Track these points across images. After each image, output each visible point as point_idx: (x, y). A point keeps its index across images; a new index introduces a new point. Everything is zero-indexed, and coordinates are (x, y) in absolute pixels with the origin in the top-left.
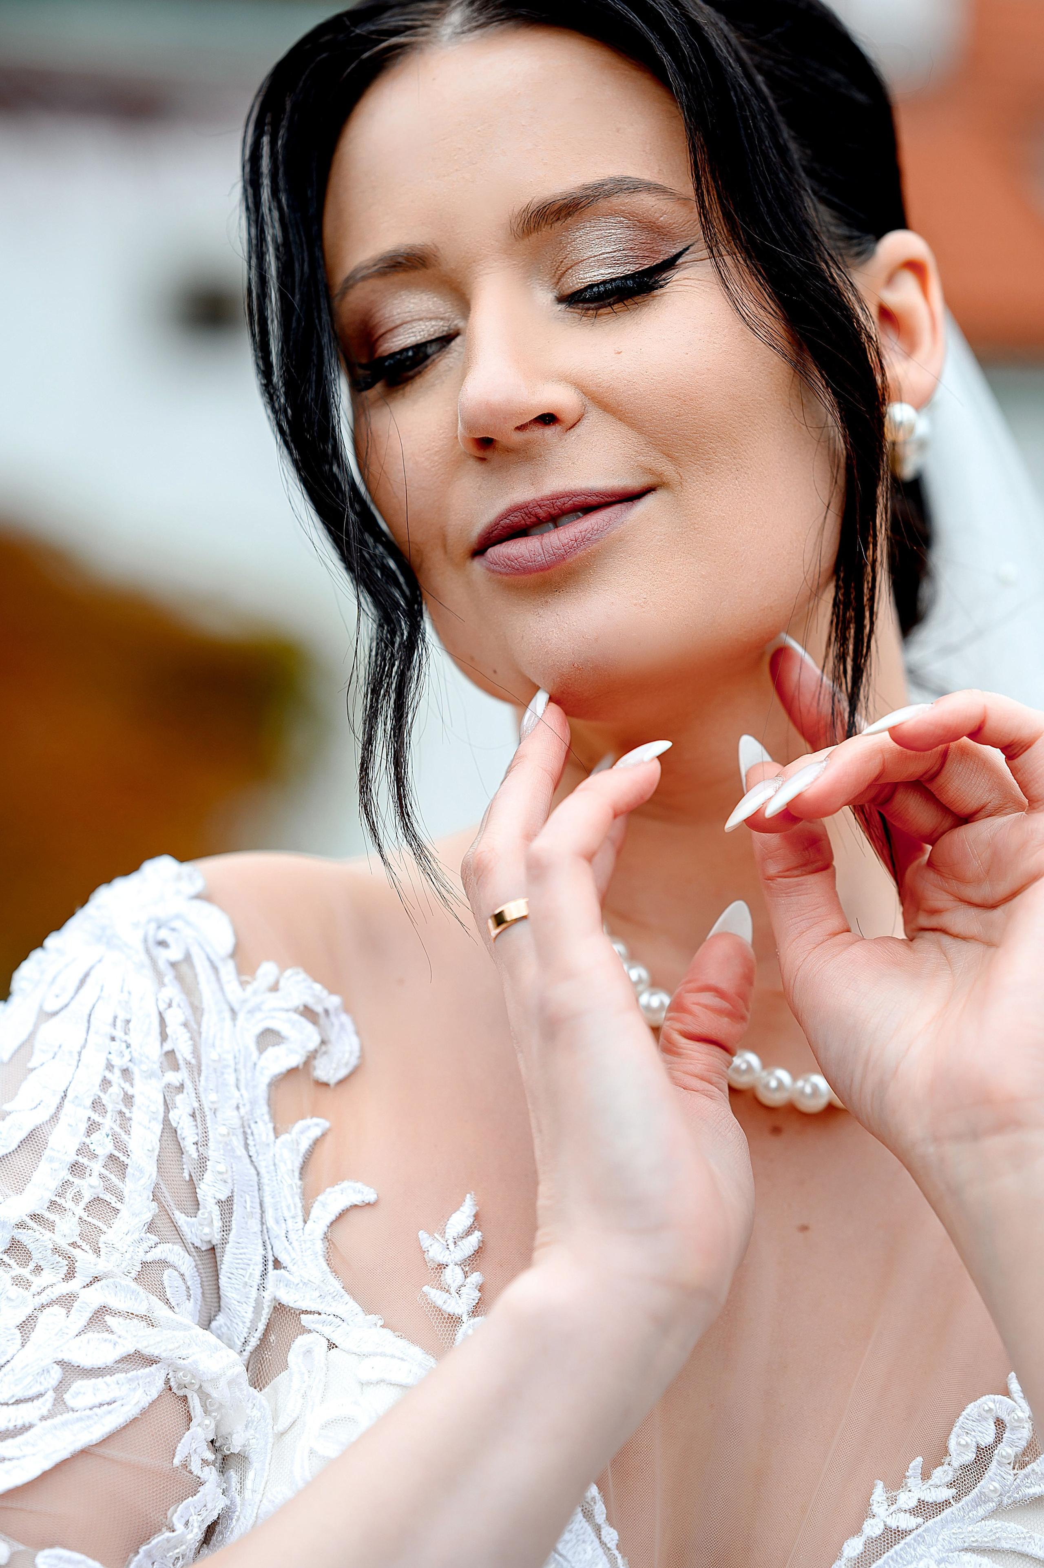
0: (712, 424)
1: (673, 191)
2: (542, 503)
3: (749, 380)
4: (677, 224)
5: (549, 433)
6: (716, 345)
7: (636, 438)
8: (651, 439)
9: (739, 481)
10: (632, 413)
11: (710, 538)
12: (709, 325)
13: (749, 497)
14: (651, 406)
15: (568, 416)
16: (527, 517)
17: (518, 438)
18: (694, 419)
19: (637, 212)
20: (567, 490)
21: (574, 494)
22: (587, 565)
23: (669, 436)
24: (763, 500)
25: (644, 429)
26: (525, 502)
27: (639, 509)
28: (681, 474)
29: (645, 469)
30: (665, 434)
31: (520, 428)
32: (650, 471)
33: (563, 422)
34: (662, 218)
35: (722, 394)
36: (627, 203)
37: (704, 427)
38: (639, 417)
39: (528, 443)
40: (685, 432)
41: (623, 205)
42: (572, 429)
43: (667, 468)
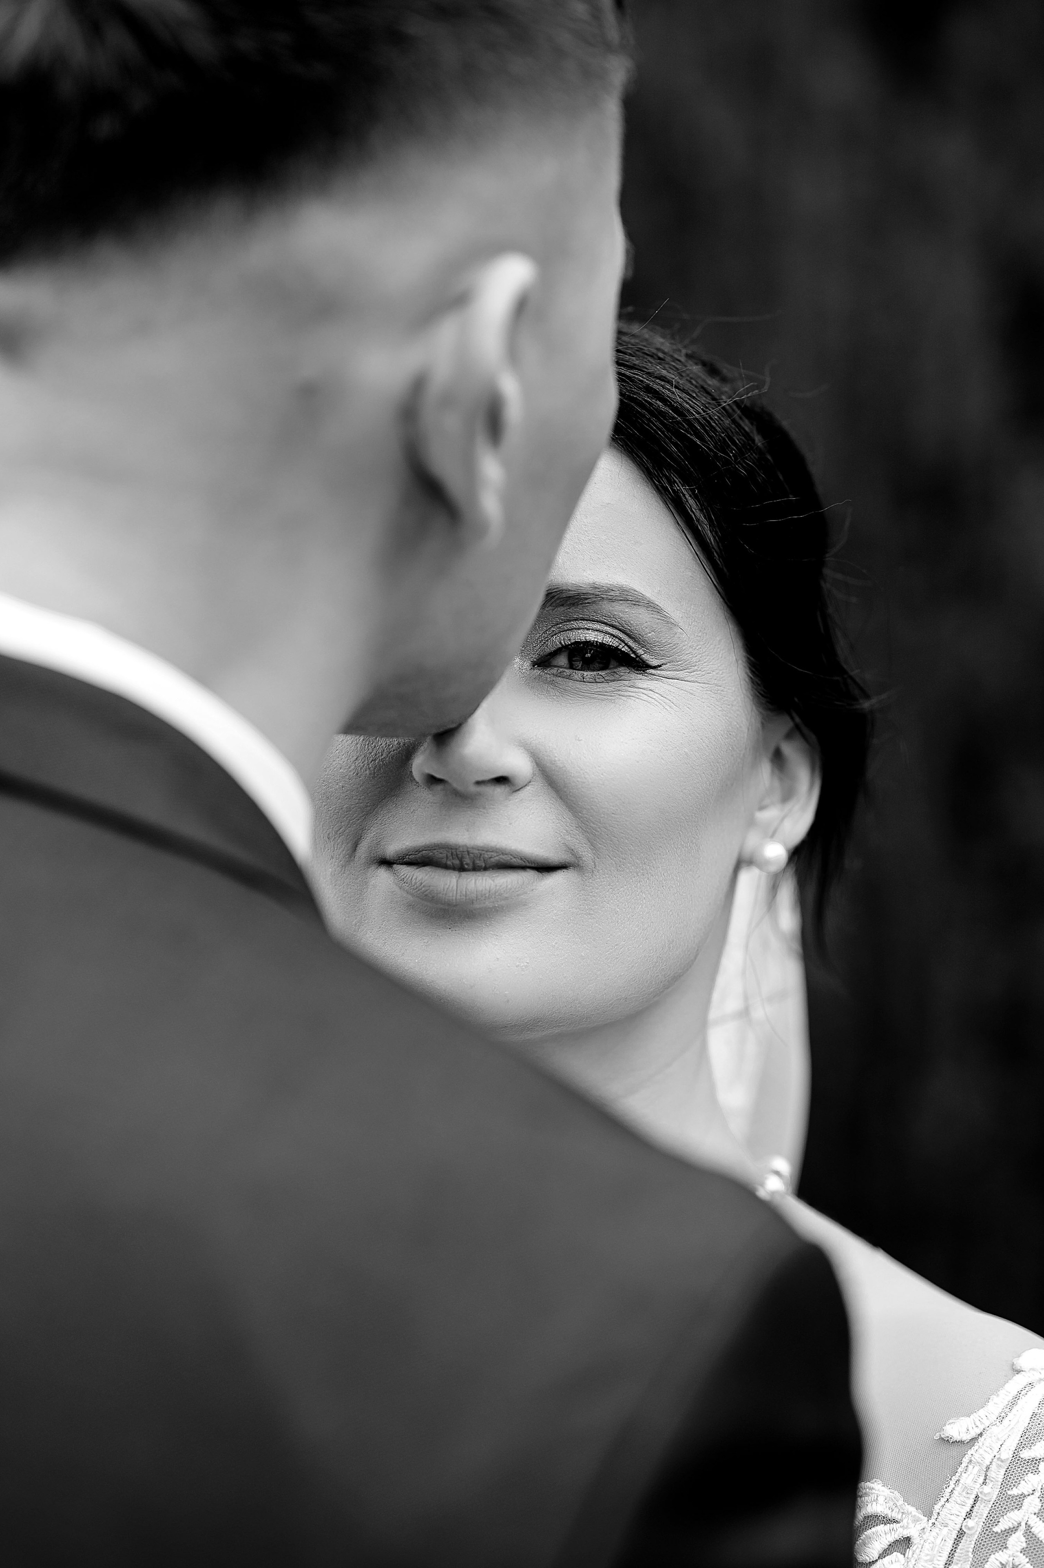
0: (639, 829)
1: (667, 615)
2: (471, 851)
3: (679, 799)
4: (660, 643)
5: (499, 791)
6: (663, 761)
7: (569, 819)
8: (583, 825)
9: (640, 884)
10: (574, 797)
11: (599, 926)
12: (662, 741)
13: (644, 900)
15: (520, 782)
16: (451, 858)
17: (473, 789)
18: (626, 820)
19: (632, 622)
20: (498, 846)
21: (503, 852)
22: (487, 916)
23: (599, 828)
24: (654, 906)
25: (580, 814)
26: (456, 845)
27: (548, 882)
28: (597, 863)
29: (569, 848)
30: (597, 825)
31: (478, 783)
32: (571, 851)
33: (513, 785)
35: (655, 806)
36: (626, 612)
37: (632, 830)
39: (479, 794)
40: (614, 829)
41: (623, 612)
42: (518, 792)
43: (586, 854)
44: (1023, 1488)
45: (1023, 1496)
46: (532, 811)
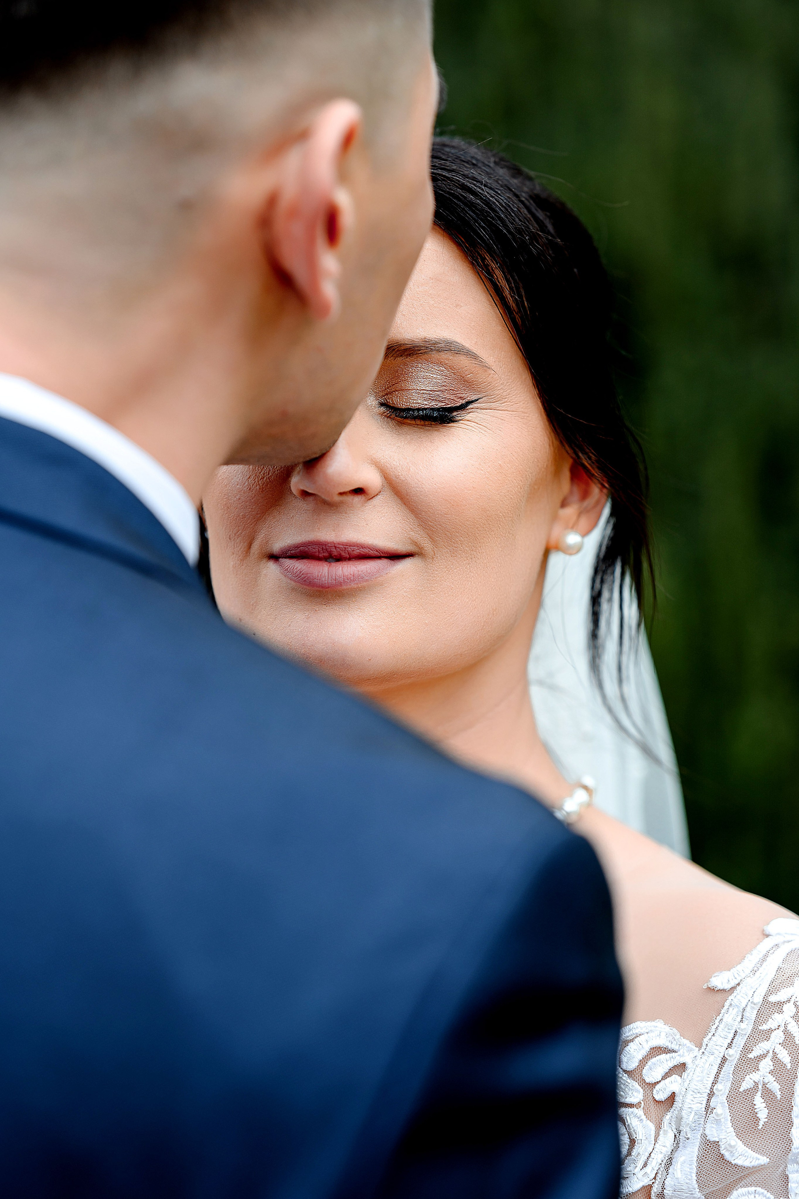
0: (466, 525)
1: (482, 360)
2: (338, 546)
3: (497, 500)
4: (477, 382)
5: (357, 499)
6: (482, 472)
7: (412, 520)
8: (423, 523)
9: (469, 566)
10: (415, 503)
11: (439, 600)
12: (480, 456)
13: (473, 578)
14: (429, 503)
15: (372, 492)
16: (322, 551)
17: (337, 498)
18: (456, 519)
19: (455, 367)
20: (358, 542)
21: (362, 546)
22: (353, 594)
23: (435, 525)
24: (480, 582)
25: (420, 516)
26: (326, 542)
27: (399, 567)
28: (435, 552)
29: (413, 541)
30: (433, 523)
31: (341, 494)
32: (415, 543)
33: (367, 494)
34: (469, 376)
35: (478, 507)
36: (450, 359)
37: (461, 526)
38: (419, 507)
39: (342, 502)
40: (447, 526)
41: (448, 360)
42: (371, 500)
43: (427, 545)
44: (771, 1024)
45: (771, 1031)
46: (383, 515)
